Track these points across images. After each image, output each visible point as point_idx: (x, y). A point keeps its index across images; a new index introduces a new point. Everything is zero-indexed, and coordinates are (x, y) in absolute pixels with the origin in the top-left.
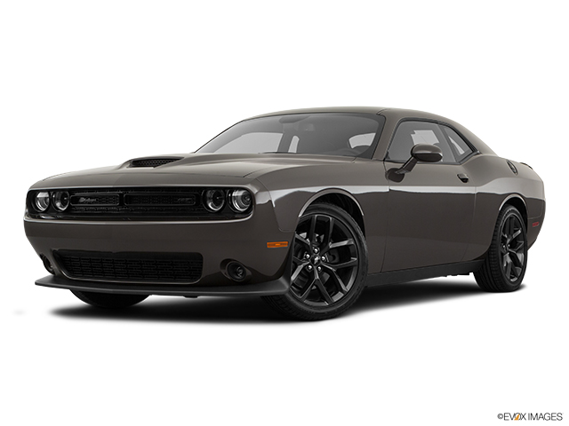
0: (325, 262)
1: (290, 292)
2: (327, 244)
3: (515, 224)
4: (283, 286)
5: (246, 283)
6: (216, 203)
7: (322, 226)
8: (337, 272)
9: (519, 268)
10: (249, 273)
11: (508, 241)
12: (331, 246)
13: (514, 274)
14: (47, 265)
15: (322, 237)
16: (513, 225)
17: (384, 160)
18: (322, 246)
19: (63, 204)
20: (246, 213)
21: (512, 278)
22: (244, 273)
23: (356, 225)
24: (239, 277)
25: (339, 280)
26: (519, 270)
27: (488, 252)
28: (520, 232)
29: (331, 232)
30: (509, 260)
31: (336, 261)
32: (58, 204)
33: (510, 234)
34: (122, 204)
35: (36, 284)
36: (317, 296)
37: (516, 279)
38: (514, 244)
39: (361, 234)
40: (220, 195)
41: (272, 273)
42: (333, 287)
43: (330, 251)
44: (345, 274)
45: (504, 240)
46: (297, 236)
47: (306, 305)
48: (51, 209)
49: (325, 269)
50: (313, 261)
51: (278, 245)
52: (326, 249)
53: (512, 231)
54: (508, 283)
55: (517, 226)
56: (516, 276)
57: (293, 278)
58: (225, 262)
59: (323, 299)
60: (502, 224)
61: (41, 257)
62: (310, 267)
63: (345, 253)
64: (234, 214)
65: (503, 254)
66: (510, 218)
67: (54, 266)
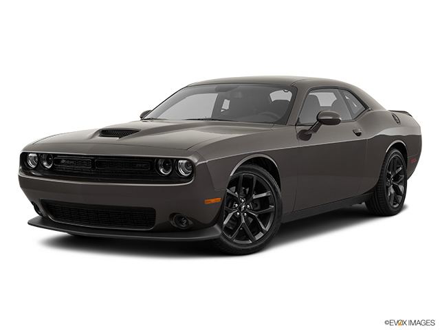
0: (250, 209)
1: (223, 234)
2: (251, 196)
3: (398, 162)
4: (217, 232)
5: (189, 230)
6: (166, 169)
7: (247, 182)
8: (259, 217)
9: (400, 196)
10: (191, 222)
11: (392, 176)
12: (254, 197)
13: (396, 201)
14: (37, 209)
15: (247, 190)
16: (395, 163)
17: (296, 125)
18: (248, 197)
19: (49, 164)
20: (189, 178)
21: (394, 204)
22: (187, 223)
23: (273, 180)
24: (184, 226)
25: (260, 223)
26: (400, 198)
27: (376, 187)
28: (401, 168)
29: (254, 186)
30: (392, 191)
31: (258, 208)
32: (45, 164)
33: (393, 171)
34: (93, 167)
35: (29, 223)
36: (243, 235)
37: (398, 205)
38: (396, 178)
39: (277, 187)
40: (168, 163)
41: (209, 221)
42: (256, 228)
43: (253, 201)
44: (264, 218)
45: (389, 176)
46: (228, 191)
47: (235, 243)
48: (39, 167)
49: (249, 215)
50: (240, 208)
51: (213, 201)
52: (251, 200)
53: (395, 168)
54: (391, 209)
55: (399, 163)
56: (397, 202)
57: (225, 223)
58: (172, 215)
59: (248, 238)
60: (387, 164)
61: (32, 203)
62: (238, 213)
63: (264, 202)
64: (180, 179)
65: (387, 187)
66: (394, 158)
67: (42, 210)
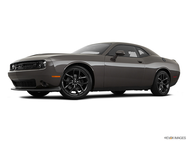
1: (65, 91)
9: (167, 89)
12: (80, 78)
17: (106, 55)
18: (77, 78)
24: (46, 86)
28: (167, 78)
29: (79, 74)
30: (162, 87)
46: (67, 74)
47: (70, 95)
49: (78, 85)
50: (74, 82)
51: (56, 76)
53: (164, 78)
56: (165, 91)
57: (66, 87)
62: (73, 84)
